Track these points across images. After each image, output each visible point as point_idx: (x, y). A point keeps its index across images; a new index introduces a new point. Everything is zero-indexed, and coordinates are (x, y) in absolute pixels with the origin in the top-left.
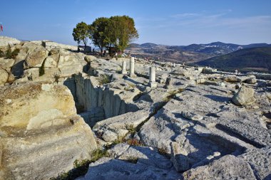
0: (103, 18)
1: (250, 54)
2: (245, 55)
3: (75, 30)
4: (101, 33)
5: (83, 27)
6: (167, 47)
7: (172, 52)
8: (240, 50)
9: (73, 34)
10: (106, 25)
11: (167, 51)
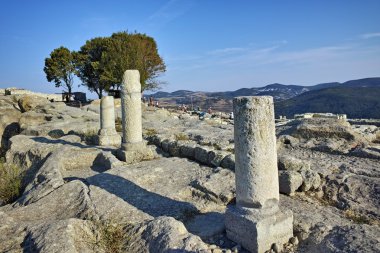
0: (100, 39)
1: (319, 97)
2: (312, 99)
3: (47, 62)
4: (95, 64)
5: (62, 56)
6: (208, 94)
7: (215, 101)
8: (305, 93)
9: (45, 69)
10: (104, 49)
11: (207, 100)
